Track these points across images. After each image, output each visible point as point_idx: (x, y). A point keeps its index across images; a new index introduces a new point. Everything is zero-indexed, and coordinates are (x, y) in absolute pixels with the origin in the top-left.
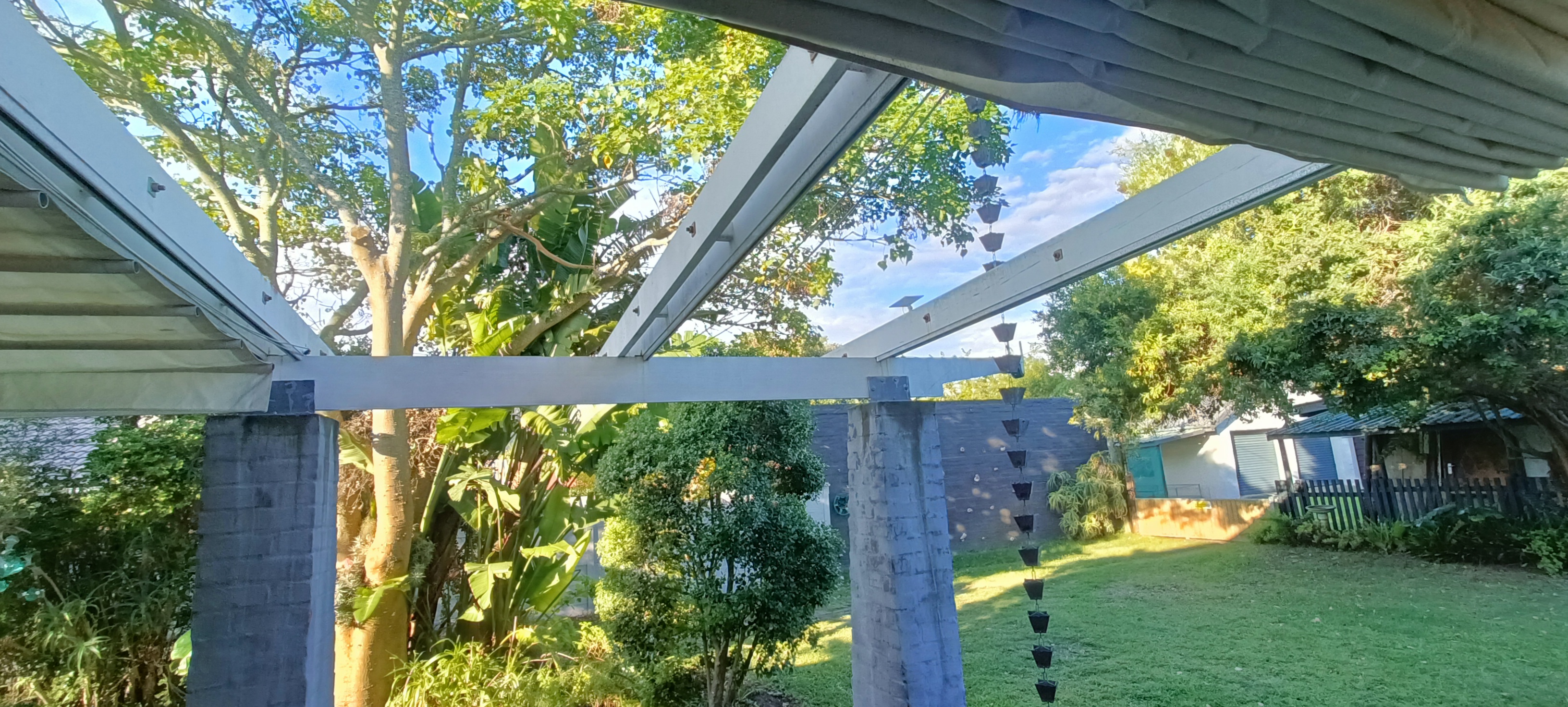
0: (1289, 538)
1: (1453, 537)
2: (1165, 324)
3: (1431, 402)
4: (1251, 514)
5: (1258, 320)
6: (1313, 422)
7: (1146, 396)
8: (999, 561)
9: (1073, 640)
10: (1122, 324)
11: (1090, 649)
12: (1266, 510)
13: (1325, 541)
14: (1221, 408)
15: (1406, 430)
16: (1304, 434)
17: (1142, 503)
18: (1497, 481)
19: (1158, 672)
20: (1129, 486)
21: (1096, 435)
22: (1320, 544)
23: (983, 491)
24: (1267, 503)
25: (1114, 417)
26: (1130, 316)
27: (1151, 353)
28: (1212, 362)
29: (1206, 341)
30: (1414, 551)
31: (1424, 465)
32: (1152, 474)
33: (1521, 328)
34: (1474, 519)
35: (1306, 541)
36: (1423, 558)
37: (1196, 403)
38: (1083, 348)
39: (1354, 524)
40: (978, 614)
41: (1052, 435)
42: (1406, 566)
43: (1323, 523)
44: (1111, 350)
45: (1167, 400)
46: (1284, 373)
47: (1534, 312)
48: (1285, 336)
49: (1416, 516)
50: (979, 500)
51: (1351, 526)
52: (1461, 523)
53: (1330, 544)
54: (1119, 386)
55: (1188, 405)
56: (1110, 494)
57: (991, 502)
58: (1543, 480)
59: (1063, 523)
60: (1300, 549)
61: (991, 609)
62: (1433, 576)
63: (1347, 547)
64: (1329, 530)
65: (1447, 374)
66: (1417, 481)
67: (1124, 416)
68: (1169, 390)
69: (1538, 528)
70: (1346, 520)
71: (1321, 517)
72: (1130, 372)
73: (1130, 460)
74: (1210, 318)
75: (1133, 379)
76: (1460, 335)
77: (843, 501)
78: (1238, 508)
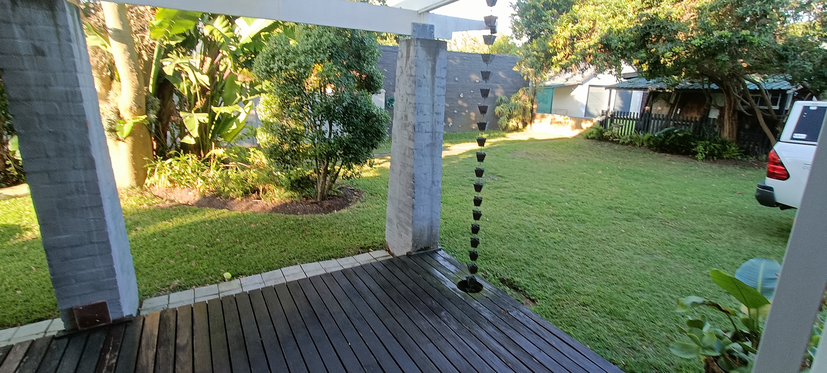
0: (599, 138)
1: (668, 142)
2: (575, 19)
3: (684, 78)
4: (586, 125)
5: (621, 22)
6: (629, 82)
7: (554, 58)
8: (466, 138)
9: (493, 174)
10: (553, 15)
11: (500, 178)
12: (594, 124)
13: (614, 140)
14: (589, 69)
15: (667, 91)
16: (622, 88)
17: (538, 115)
18: (696, 118)
19: (528, 189)
20: (535, 106)
21: (525, 78)
22: (612, 141)
23: (463, 102)
24: (595, 120)
25: (536, 68)
26: (558, 11)
27: (564, 34)
28: (592, 43)
29: (592, 30)
30: (650, 147)
31: (669, 108)
32: (547, 102)
33: (739, 41)
34: (679, 135)
35: (606, 139)
36: (652, 150)
37: (577, 65)
38: (529, 28)
39: (629, 133)
40: (452, 160)
41: (503, 76)
42: (645, 153)
43: (617, 131)
44: (544, 31)
45: (564, 62)
46: (624, 53)
47: (748, 32)
48: (631, 33)
49: (656, 132)
50: (461, 107)
51: (628, 134)
52: (674, 136)
53: (616, 141)
54: (543, 52)
55: (573, 65)
56: (525, 109)
57: (467, 108)
58: (714, 119)
59: (499, 122)
60: (602, 142)
61: (458, 159)
62: (653, 158)
63: (623, 143)
64: (618, 135)
65: (697, 62)
66: (663, 115)
67: (541, 68)
68: (566, 57)
69: (703, 140)
70: (626, 132)
71: (617, 129)
72: (550, 44)
73: (538, 94)
74: (598, 17)
75: (550, 48)
76: (712, 41)
77: (392, 100)
78: (581, 121)
